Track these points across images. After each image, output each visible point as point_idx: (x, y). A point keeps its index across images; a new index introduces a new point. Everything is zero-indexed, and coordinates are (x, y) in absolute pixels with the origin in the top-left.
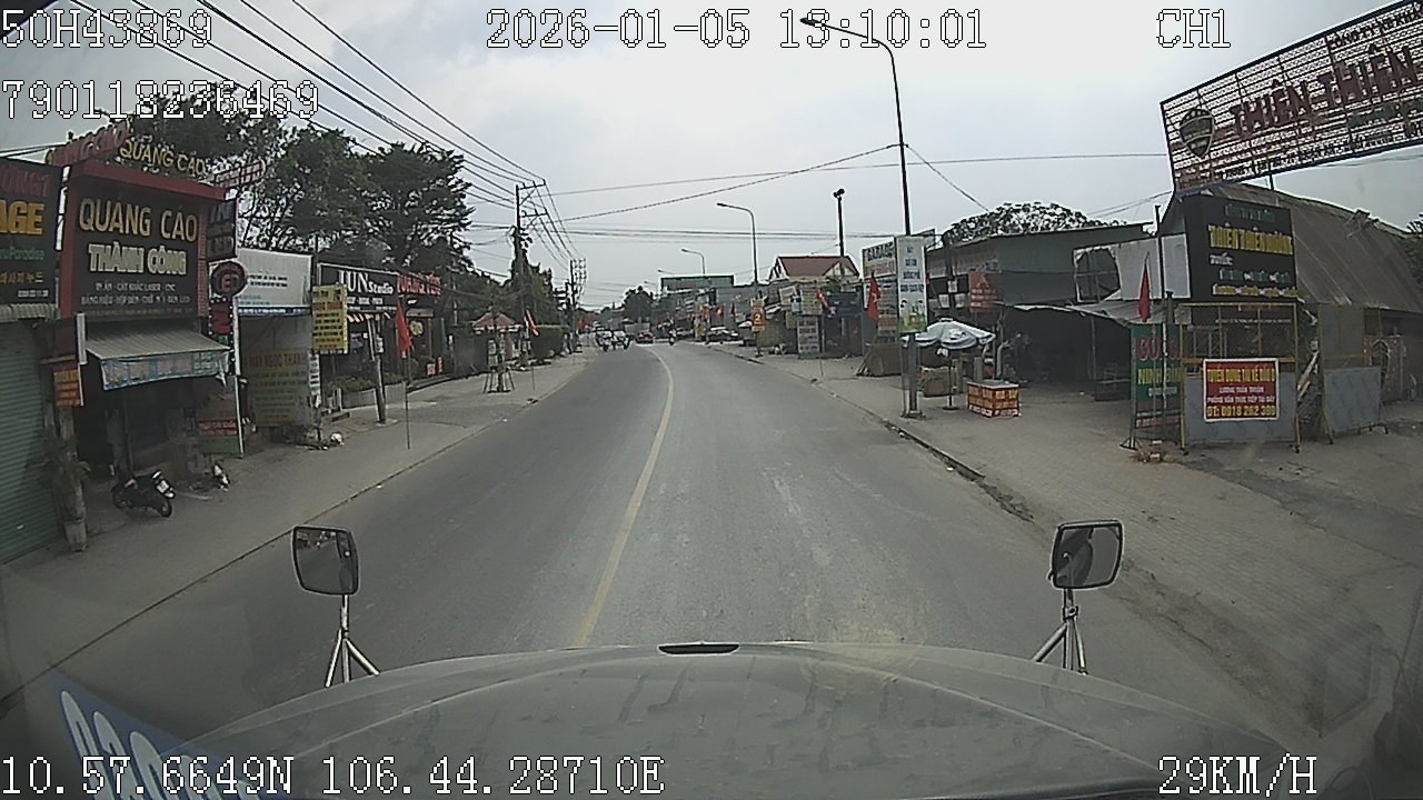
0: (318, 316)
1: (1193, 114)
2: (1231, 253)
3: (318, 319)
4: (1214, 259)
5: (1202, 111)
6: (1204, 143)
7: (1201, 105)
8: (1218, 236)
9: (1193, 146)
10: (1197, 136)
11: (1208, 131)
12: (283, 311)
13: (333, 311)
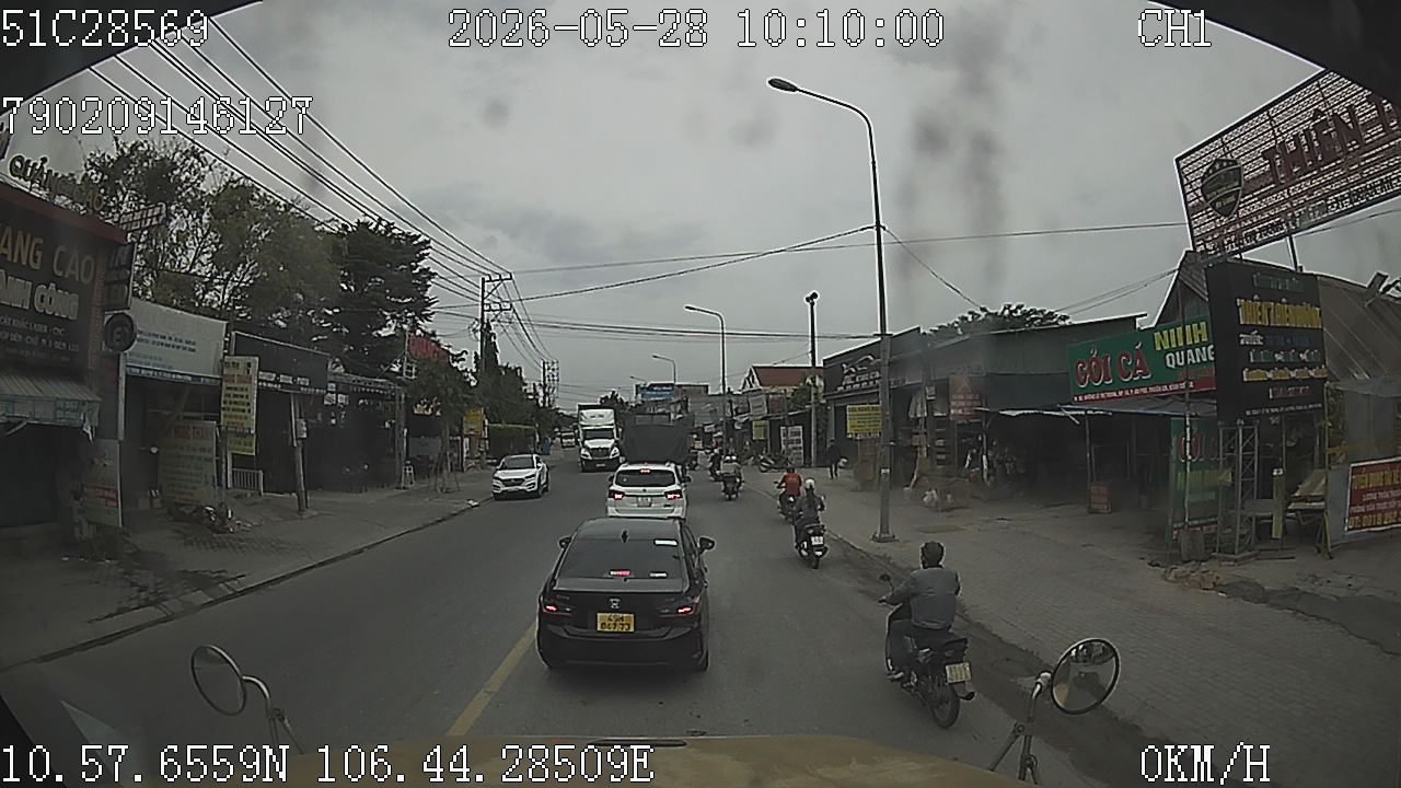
0: (228, 388)
1: (1217, 166)
2: (1262, 330)
3: (229, 392)
4: (1244, 339)
5: (1228, 161)
6: (1232, 199)
7: (1226, 155)
8: (1248, 311)
9: (1218, 205)
10: (1224, 191)
11: (1237, 184)
12: (190, 378)
13: (242, 385)
